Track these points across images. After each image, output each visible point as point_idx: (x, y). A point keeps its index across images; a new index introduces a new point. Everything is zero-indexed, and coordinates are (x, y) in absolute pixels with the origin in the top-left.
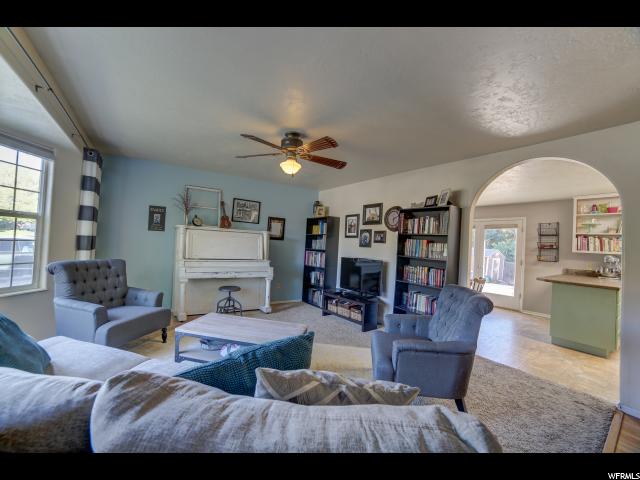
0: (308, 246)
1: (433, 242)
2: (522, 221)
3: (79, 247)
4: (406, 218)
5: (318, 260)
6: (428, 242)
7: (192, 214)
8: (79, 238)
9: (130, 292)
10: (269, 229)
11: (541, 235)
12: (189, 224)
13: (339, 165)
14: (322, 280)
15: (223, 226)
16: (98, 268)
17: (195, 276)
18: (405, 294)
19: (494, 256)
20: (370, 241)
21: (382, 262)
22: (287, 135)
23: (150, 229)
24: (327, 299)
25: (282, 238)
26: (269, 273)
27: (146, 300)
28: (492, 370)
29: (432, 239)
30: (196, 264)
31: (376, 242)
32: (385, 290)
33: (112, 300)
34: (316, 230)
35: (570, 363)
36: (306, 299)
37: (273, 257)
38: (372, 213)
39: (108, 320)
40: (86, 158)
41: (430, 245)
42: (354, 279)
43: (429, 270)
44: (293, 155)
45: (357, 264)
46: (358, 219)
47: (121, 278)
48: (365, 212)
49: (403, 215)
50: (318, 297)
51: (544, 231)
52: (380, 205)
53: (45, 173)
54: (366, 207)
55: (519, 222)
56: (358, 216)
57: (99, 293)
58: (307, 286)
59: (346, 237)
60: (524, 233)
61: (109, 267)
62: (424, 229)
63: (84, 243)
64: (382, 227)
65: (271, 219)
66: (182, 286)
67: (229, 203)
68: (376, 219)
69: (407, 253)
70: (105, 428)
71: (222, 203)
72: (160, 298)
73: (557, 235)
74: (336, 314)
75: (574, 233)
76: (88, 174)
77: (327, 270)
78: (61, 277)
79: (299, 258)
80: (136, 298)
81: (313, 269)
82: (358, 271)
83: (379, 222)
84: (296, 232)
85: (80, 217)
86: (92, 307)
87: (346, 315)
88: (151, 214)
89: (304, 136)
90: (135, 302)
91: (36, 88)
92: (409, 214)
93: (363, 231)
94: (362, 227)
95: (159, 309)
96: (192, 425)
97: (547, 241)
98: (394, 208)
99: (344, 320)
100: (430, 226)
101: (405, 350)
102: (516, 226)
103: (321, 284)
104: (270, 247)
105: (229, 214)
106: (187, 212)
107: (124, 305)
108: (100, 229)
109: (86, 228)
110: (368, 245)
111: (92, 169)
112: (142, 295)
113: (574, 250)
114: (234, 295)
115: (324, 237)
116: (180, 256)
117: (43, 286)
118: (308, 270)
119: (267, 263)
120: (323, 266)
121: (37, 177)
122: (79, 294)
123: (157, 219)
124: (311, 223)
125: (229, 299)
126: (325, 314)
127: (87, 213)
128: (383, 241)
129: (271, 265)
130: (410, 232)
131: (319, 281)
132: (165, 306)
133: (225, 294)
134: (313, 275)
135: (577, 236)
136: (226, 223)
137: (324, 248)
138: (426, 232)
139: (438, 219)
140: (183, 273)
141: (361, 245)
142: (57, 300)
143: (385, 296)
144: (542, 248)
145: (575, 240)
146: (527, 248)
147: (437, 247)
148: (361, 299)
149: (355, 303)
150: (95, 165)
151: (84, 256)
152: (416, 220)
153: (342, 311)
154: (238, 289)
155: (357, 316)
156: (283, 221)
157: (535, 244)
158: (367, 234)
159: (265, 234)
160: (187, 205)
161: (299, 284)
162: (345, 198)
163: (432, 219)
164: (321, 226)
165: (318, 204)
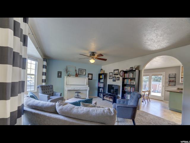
0: (99, 81)
1: (132, 80)
2: (164, 73)
3: (43, 82)
4: (125, 73)
5: (102, 85)
6: (131, 80)
7: (68, 73)
8: (43, 80)
9: (54, 93)
10: (88, 77)
11: (170, 77)
12: (67, 76)
13: (105, 60)
14: (103, 90)
15: (76, 76)
16: (47, 87)
17: (69, 89)
18: (124, 94)
19: (159, 84)
20: (115, 80)
21: (118, 86)
22: (91, 53)
23: (58, 77)
24: (104, 96)
25: (92, 79)
26: (88, 89)
27: (58, 95)
28: (147, 115)
29: (132, 79)
30: (69, 86)
31: (117, 80)
32: (119, 93)
33: (50, 94)
34: (101, 77)
35: (173, 115)
36: (98, 96)
37: (89, 84)
38: (116, 72)
39: (50, 99)
40: (44, 61)
41: (131, 81)
42: (112, 91)
43: (131, 88)
44: (93, 58)
45: (113, 86)
46: (112, 74)
47: (52, 89)
48: (114, 72)
49: (124, 73)
50: (102, 95)
51: (171, 76)
52: (118, 70)
53: (36, 65)
54: (114, 70)
55: (163, 74)
56: (112, 73)
57: (48, 93)
58: (99, 92)
59: (109, 79)
60: (164, 77)
61: (49, 87)
62: (129, 76)
63: (44, 81)
64: (119, 76)
65: (89, 74)
66: (66, 92)
67: (77, 70)
68: (117, 74)
69: (125, 83)
70: (58, 107)
71: (76, 70)
72: (61, 94)
73: (175, 78)
74: (106, 100)
75: (181, 77)
76: (44, 64)
77: (104, 88)
78: (40, 89)
79: (96, 84)
80: (55, 94)
81: (101, 88)
82: (113, 88)
83: (118, 75)
84: (96, 77)
85: (43, 75)
86: (47, 96)
87: (109, 100)
88: (58, 73)
89: (96, 53)
90: (55, 95)
91: (37, 48)
92: (125, 72)
93: (114, 77)
94: (113, 76)
95: (61, 97)
96: (70, 107)
97: (172, 79)
98: (122, 71)
99: (108, 101)
100: (131, 75)
101: (119, 107)
102: (162, 75)
103: (103, 92)
104: (89, 82)
105: (77, 73)
106: (67, 73)
107: (53, 96)
108: (47, 77)
109: (44, 77)
110: (115, 81)
111: (45, 63)
112: (57, 94)
113: (181, 82)
114: (79, 94)
115: (103, 79)
116: (66, 84)
117: (36, 91)
118: (99, 88)
119: (88, 86)
120: (103, 87)
121: (34, 66)
122: (44, 93)
123: (60, 75)
124: (100, 75)
125: (78, 95)
126: (103, 100)
127: (44, 74)
128: (119, 80)
129: (89, 86)
130: (126, 77)
131: (102, 91)
132: (62, 96)
133: (77, 94)
134: (100, 89)
135: (182, 78)
136: (77, 75)
137: (103, 82)
138: (130, 77)
139: (133, 73)
140: (66, 88)
141: (113, 81)
142: (39, 94)
143: (119, 95)
144: (170, 81)
145: (181, 79)
146: (165, 82)
147: (133, 81)
148: (113, 96)
149: (111, 97)
150: (46, 62)
151: (44, 84)
152: (127, 74)
153: (108, 99)
154: (80, 93)
155: (111, 100)
156: (92, 74)
157: (167, 81)
158: (115, 78)
159: (87, 78)
160: (67, 71)
161: (96, 92)
162: (109, 68)
163: (132, 74)
164: (102, 76)
165: (101, 70)
